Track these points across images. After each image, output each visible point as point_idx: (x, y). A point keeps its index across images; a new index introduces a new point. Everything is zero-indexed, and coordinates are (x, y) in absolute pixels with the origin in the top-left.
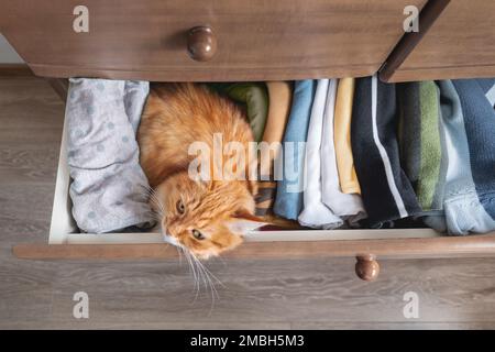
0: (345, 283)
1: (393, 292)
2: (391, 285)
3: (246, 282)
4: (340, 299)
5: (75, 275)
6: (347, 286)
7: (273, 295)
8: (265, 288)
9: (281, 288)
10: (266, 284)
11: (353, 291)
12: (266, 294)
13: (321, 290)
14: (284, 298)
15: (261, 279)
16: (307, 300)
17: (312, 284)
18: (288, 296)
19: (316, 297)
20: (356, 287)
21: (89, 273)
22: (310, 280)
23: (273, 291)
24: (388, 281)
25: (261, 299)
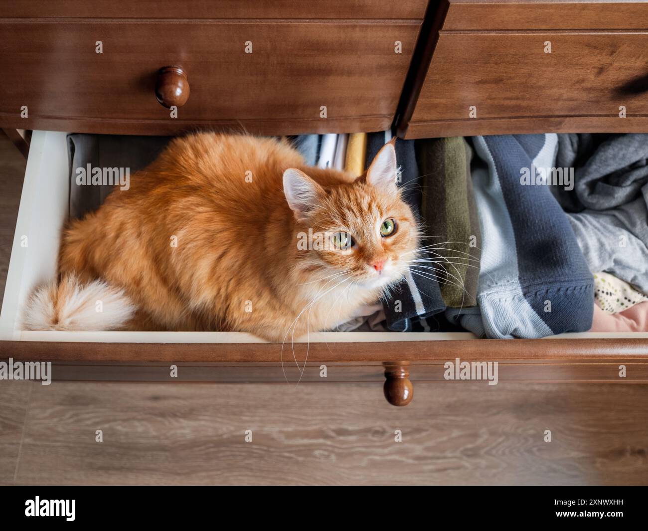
0: (417, 436)
1: (482, 452)
2: (480, 441)
3: (281, 432)
4: (411, 461)
5: (52, 416)
6: (419, 442)
7: (317, 453)
8: (306, 441)
9: (329, 442)
10: (307, 435)
11: (428, 449)
12: (307, 451)
13: (384, 447)
14: (333, 457)
15: (301, 428)
16: (365, 462)
17: (370, 437)
18: (339, 455)
19: (377, 458)
20: (430, 444)
21: (71, 413)
22: (367, 431)
23: (319, 447)
24: (475, 436)
25: (301, 459)
